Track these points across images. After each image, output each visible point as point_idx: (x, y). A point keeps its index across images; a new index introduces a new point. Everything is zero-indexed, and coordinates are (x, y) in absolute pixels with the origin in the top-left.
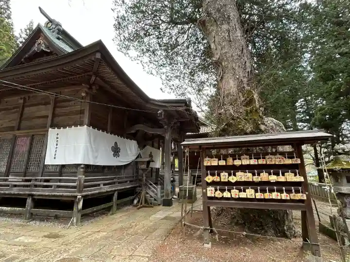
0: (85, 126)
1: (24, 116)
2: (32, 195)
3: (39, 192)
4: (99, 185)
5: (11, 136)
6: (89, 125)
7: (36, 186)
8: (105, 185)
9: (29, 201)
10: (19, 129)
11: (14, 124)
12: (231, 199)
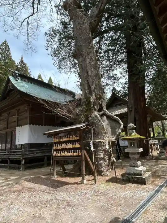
0: (28, 125)
1: (9, 122)
2: (9, 159)
3: (12, 157)
4: (34, 153)
5: (5, 132)
6: (30, 124)
7: (10, 154)
8: (37, 153)
9: (9, 161)
10: (7, 129)
11: (6, 126)
12: (60, 156)
